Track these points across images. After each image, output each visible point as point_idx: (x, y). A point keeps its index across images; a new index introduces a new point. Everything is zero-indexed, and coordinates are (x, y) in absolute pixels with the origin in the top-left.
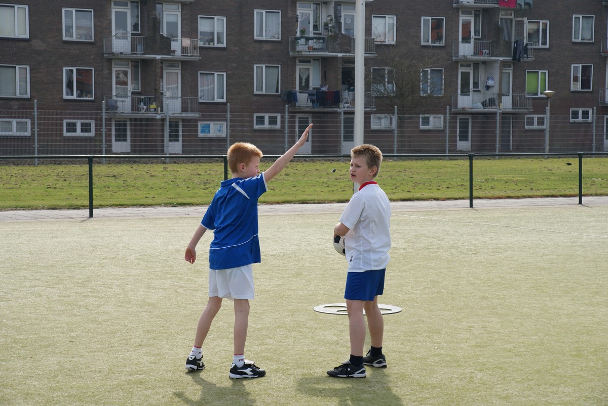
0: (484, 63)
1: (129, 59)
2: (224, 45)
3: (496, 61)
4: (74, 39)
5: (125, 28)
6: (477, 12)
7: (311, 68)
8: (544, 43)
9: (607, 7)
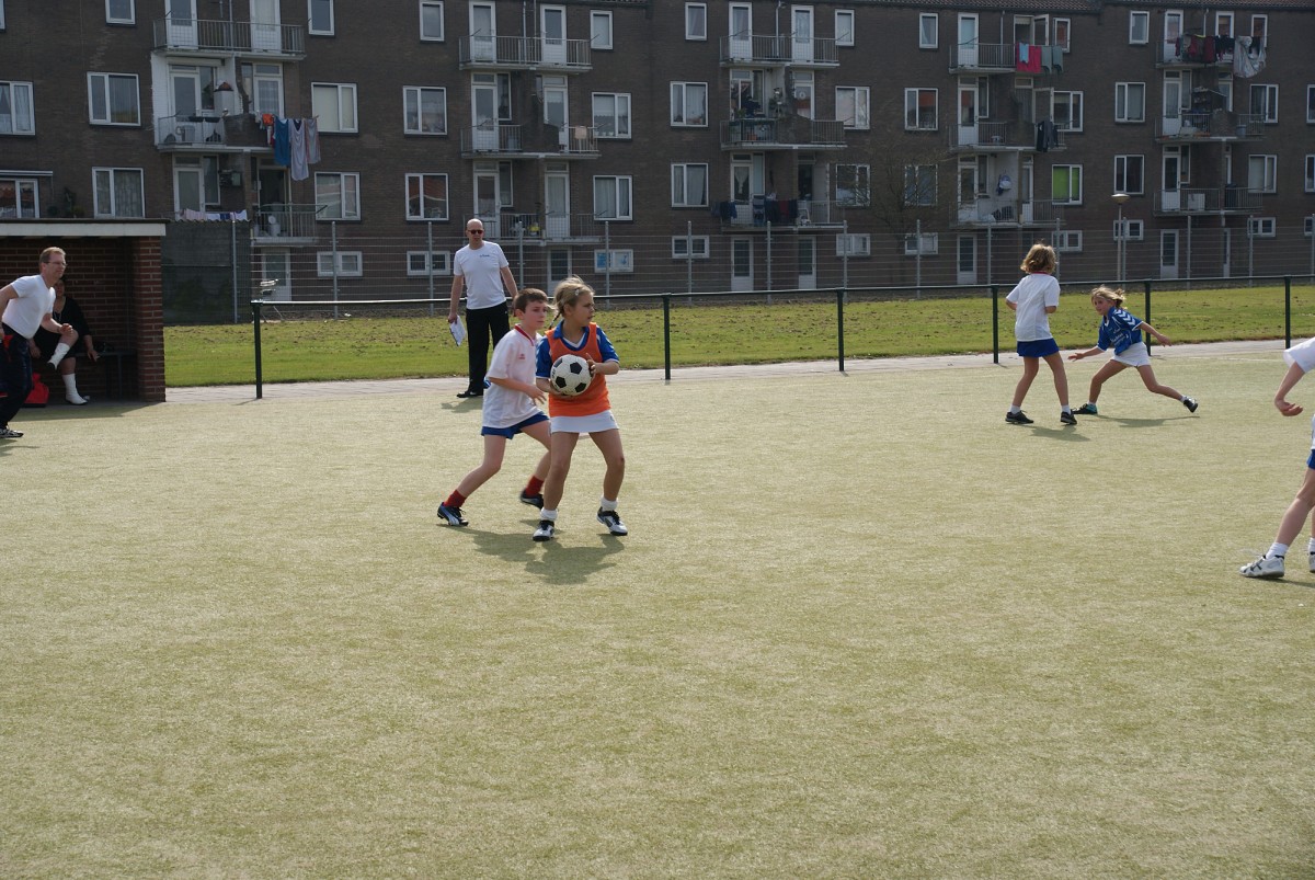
0: (994, 155)
1: (496, 159)
2: (629, 136)
3: (1013, 152)
4: (420, 131)
5: (490, 114)
6: (982, 81)
7: (751, 167)
8: (1076, 125)
9: (1161, 70)
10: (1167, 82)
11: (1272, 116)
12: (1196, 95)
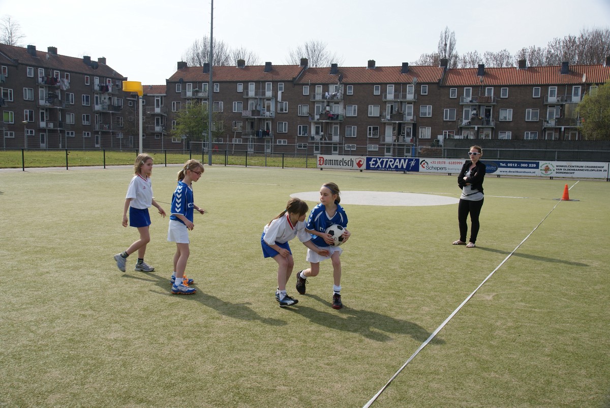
8: (11, 99)
9: (38, 85)
10: (40, 89)
11: (72, 102)
12: (49, 94)
